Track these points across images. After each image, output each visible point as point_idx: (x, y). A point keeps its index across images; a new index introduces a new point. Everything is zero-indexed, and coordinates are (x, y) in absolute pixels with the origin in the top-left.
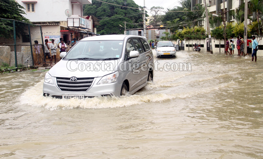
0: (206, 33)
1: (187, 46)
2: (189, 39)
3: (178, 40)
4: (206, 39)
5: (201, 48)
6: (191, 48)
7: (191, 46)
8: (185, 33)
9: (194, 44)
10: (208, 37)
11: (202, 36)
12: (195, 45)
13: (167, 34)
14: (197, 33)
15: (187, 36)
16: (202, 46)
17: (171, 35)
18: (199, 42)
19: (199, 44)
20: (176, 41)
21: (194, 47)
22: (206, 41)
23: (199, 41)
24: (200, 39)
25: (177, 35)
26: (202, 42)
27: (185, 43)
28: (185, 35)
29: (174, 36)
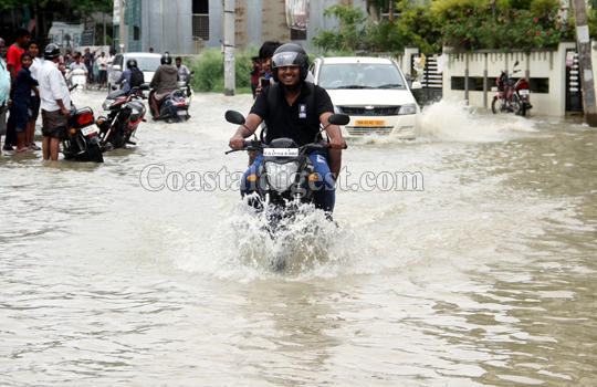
0: (563, 16)
1: (458, 83)
2: (467, 46)
3: (408, 52)
4: (563, 46)
5: (534, 98)
6: (477, 96)
7: (477, 84)
8: (448, 16)
9: (495, 72)
10: (570, 36)
11: (541, 35)
12: (503, 83)
13: (350, 19)
14: (512, 17)
15: (460, 29)
16: (541, 85)
17: (370, 22)
18: (522, 66)
19: (521, 75)
20: (398, 54)
21: (494, 92)
22: (562, 57)
23: (520, 57)
24: (527, 47)
25: (402, 27)
26: (538, 66)
27: (447, 66)
28: (448, 26)
29: (387, 28)
